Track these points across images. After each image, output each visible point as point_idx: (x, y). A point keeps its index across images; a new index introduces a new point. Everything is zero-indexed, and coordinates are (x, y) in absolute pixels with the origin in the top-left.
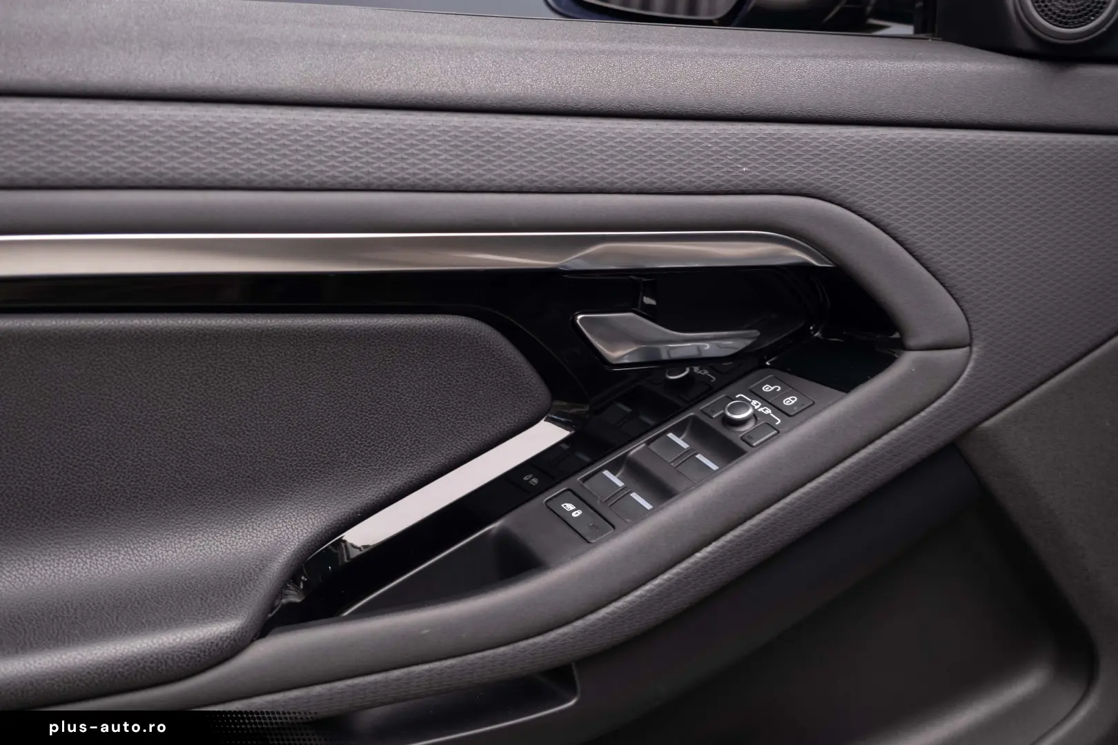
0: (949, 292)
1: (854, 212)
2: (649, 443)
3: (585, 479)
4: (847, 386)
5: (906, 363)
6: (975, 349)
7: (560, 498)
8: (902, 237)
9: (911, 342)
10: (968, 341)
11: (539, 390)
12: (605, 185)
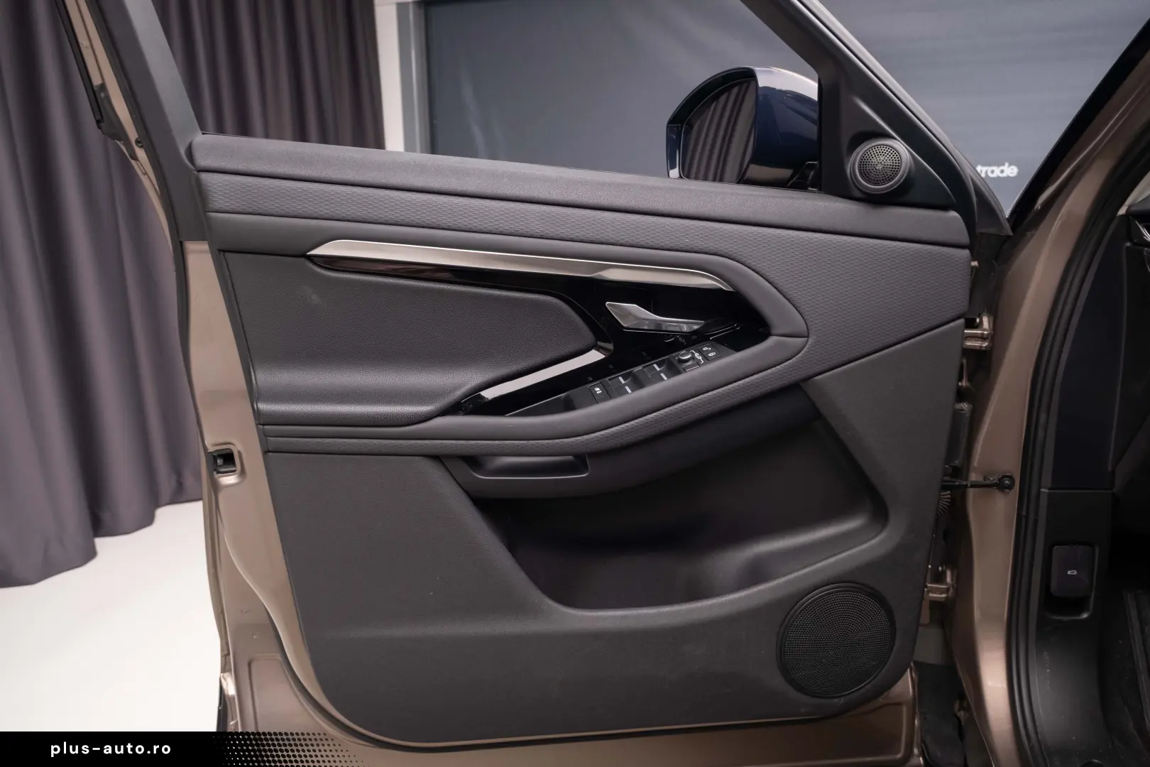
0: (797, 310)
1: (746, 266)
2: (644, 367)
3: (610, 380)
4: (738, 349)
5: (772, 340)
6: (810, 339)
7: (595, 386)
8: (771, 280)
9: (774, 331)
10: (807, 335)
11: (588, 336)
12: (604, 241)
